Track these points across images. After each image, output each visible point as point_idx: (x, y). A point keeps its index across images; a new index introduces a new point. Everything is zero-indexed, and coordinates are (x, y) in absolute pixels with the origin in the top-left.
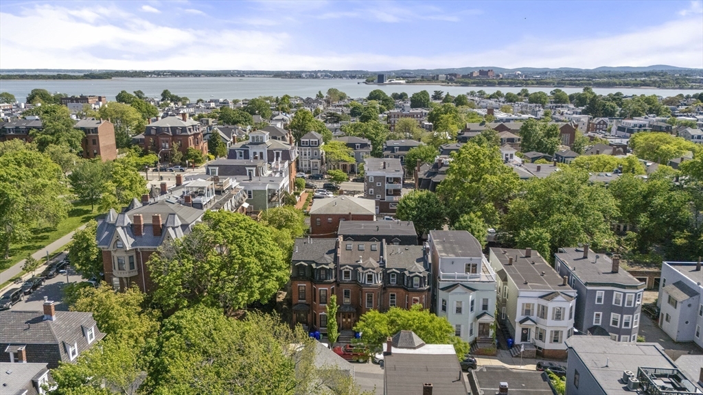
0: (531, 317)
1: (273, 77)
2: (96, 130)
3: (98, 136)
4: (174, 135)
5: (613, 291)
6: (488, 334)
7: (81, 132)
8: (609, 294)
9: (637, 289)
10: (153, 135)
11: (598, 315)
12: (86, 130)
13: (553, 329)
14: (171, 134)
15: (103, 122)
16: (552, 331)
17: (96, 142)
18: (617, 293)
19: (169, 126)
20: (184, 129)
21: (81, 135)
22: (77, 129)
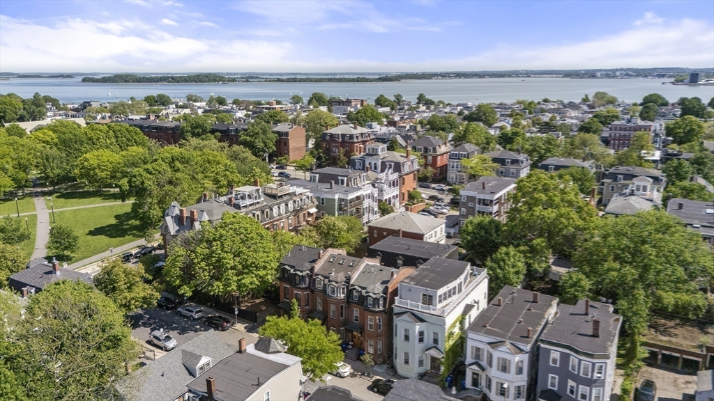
0: (481, 363)
1: (562, 77)
2: (287, 134)
3: (288, 139)
4: (343, 141)
5: (569, 355)
6: (439, 369)
7: (276, 135)
8: (565, 358)
9: (593, 358)
10: (327, 141)
11: (553, 378)
12: (279, 133)
13: (499, 381)
14: (340, 140)
15: (294, 127)
16: (497, 382)
17: (286, 144)
18: (574, 359)
19: (340, 133)
20: (351, 137)
21: (274, 137)
22: (274, 132)
